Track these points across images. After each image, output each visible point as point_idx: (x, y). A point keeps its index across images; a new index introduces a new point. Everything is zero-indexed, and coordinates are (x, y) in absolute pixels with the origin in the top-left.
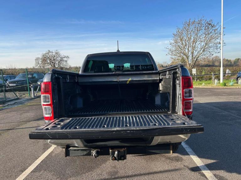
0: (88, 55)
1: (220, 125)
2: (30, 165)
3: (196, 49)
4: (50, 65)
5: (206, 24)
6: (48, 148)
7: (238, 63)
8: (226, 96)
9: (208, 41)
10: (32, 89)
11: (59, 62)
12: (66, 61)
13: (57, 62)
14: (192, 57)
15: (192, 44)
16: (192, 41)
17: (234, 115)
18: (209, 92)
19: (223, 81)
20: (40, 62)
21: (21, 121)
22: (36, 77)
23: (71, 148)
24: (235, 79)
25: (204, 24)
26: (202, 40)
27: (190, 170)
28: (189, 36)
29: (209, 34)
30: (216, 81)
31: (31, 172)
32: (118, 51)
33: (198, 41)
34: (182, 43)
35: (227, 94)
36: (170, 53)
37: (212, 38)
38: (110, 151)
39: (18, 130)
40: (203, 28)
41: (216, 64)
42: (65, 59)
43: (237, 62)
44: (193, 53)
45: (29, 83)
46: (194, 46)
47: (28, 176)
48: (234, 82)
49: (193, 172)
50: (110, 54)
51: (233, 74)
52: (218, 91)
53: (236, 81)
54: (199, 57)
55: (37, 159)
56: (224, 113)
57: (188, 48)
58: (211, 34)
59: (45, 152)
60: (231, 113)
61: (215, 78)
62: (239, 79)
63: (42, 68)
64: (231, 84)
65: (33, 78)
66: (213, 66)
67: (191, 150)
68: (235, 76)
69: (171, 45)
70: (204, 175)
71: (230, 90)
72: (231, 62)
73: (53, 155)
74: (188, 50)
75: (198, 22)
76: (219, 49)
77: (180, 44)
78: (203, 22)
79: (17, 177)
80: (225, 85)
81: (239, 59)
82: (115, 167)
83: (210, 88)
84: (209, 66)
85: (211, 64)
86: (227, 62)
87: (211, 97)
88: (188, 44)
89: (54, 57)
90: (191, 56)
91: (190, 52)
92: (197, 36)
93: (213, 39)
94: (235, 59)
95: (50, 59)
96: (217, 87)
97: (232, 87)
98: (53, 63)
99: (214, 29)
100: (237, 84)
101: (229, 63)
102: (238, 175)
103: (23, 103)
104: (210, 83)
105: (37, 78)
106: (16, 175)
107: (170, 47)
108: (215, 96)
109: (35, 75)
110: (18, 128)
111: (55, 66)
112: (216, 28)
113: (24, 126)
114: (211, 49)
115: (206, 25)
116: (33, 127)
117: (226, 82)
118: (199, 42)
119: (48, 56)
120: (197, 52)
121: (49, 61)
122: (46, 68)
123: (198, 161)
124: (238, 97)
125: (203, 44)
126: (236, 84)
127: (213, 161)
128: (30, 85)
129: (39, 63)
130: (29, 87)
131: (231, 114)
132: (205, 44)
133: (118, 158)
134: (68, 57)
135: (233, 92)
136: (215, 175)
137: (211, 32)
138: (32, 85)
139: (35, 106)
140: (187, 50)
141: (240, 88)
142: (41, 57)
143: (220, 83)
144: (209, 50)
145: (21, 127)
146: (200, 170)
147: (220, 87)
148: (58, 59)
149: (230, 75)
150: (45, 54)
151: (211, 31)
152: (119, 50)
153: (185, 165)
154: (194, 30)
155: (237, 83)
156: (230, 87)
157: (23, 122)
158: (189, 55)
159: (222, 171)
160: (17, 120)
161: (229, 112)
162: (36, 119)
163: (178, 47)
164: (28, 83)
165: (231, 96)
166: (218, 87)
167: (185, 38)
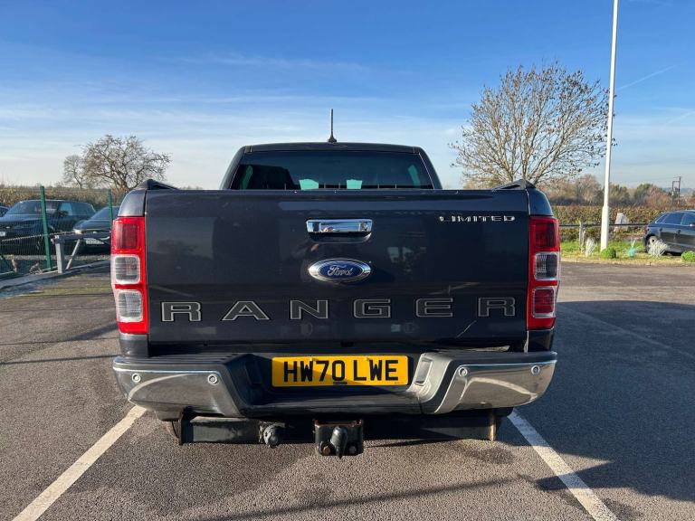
0: (244, 149)
1: (608, 363)
2: (63, 469)
3: (536, 151)
4: (112, 181)
5: (564, 83)
6: (115, 422)
7: (646, 197)
8: (619, 285)
9: (569, 132)
10: (58, 247)
11: (138, 173)
12: (160, 170)
13: (134, 172)
14: (525, 173)
15: (523, 138)
16: (525, 128)
17: (643, 338)
18: (570, 272)
19: (608, 244)
20: (80, 170)
21: (29, 340)
22: (71, 214)
23: (198, 418)
24: (639, 240)
25: (559, 82)
26: (552, 127)
27: (536, 487)
28: (516, 116)
29: (571, 111)
30: (590, 243)
31: (69, 490)
32: (332, 139)
33: (542, 129)
34: (498, 134)
35: (619, 280)
36: (463, 161)
37: (579, 123)
38: (317, 427)
39: (19, 367)
40: (557, 94)
41: (588, 197)
42: (157, 164)
43: (644, 194)
44: (525, 163)
45: (50, 231)
46: (530, 144)
47: (59, 501)
48: (637, 248)
49: (545, 494)
50: (308, 148)
51: (634, 226)
52: (594, 270)
53: (642, 247)
54: (542, 175)
55: (84, 451)
56: (615, 333)
57: (515, 148)
58: (578, 113)
59: (105, 432)
60: (634, 331)
61: (587, 236)
62: (651, 240)
63: (85, 187)
64: (630, 252)
65: (59, 214)
66: (578, 202)
67: (534, 432)
68: (638, 234)
69: (464, 138)
70: (574, 502)
71: (627, 270)
72: (627, 195)
73: (133, 440)
74: (514, 152)
75: (543, 76)
76: (597, 156)
77: (490, 136)
78: (556, 77)
79: (24, 504)
80: (614, 256)
81: (648, 187)
82: (319, 477)
83: (572, 264)
84: (568, 202)
85: (573, 197)
86: (616, 194)
87: (577, 288)
88: (514, 136)
89: (125, 155)
90: (520, 170)
91: (518, 161)
92: (539, 116)
93: (582, 126)
94: (638, 185)
95: (113, 163)
96: (592, 261)
97: (632, 262)
98: (119, 173)
99: (586, 97)
100: (646, 255)
101: (622, 197)
102: (669, 503)
103: (31, 288)
104: (571, 250)
105: (73, 217)
106: (22, 497)
107: (463, 143)
108: (587, 285)
109: (66, 208)
110: (17, 360)
111: (125, 183)
112: (592, 96)
113: (37, 356)
114: (575, 154)
115: (566, 85)
116: (67, 359)
117: (615, 248)
118: (544, 134)
119: (107, 153)
120: (537, 162)
121: (108, 169)
122: (96, 188)
123: (556, 463)
124: (652, 290)
125: (554, 137)
126: (642, 255)
127: (597, 463)
128: (53, 237)
129: (75, 173)
130: (50, 243)
131: (635, 334)
132: (560, 140)
133: (341, 450)
134: (166, 159)
135: (636, 276)
136: (607, 503)
137: (578, 107)
138: (57, 237)
139: (67, 299)
140: (509, 155)
141: (653, 266)
142: (86, 155)
143: (598, 249)
144: (570, 158)
145: (29, 357)
146: (565, 487)
147: (601, 261)
148: (135, 162)
149: (626, 228)
150: (97, 146)
151: (578, 102)
152: (335, 137)
153: (522, 474)
154: (531, 97)
155: (646, 252)
156: (628, 262)
157: (32, 343)
158: (515, 169)
159: (626, 491)
160: (15, 337)
161: (630, 329)
162: (74, 336)
163: (486, 145)
164: (45, 229)
165: (631, 288)
166: (595, 261)
167: (505, 119)
